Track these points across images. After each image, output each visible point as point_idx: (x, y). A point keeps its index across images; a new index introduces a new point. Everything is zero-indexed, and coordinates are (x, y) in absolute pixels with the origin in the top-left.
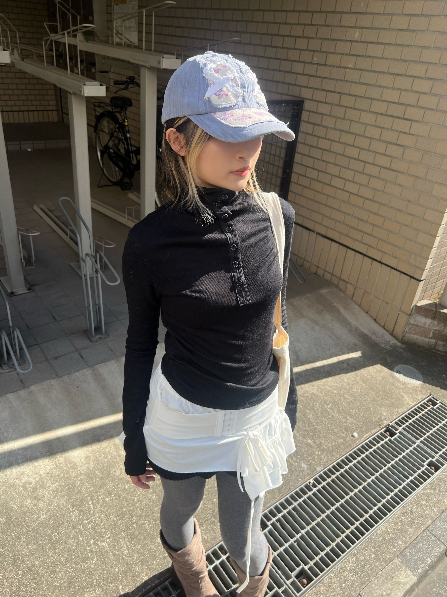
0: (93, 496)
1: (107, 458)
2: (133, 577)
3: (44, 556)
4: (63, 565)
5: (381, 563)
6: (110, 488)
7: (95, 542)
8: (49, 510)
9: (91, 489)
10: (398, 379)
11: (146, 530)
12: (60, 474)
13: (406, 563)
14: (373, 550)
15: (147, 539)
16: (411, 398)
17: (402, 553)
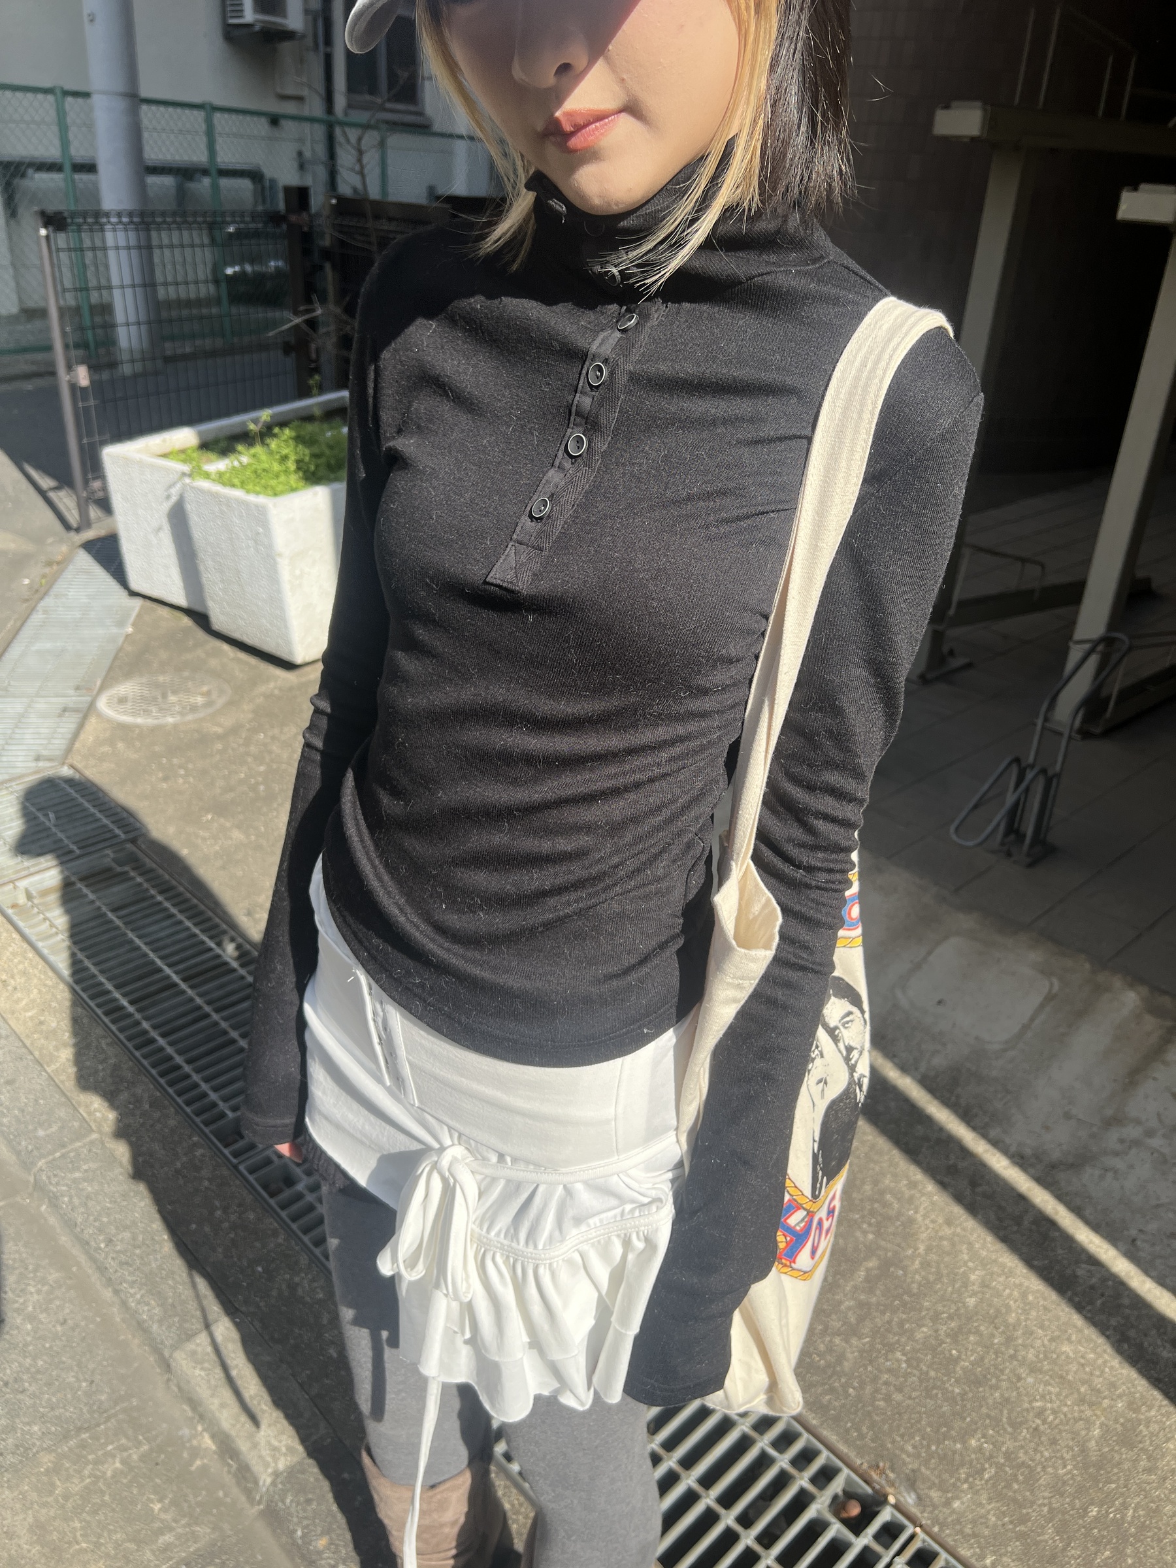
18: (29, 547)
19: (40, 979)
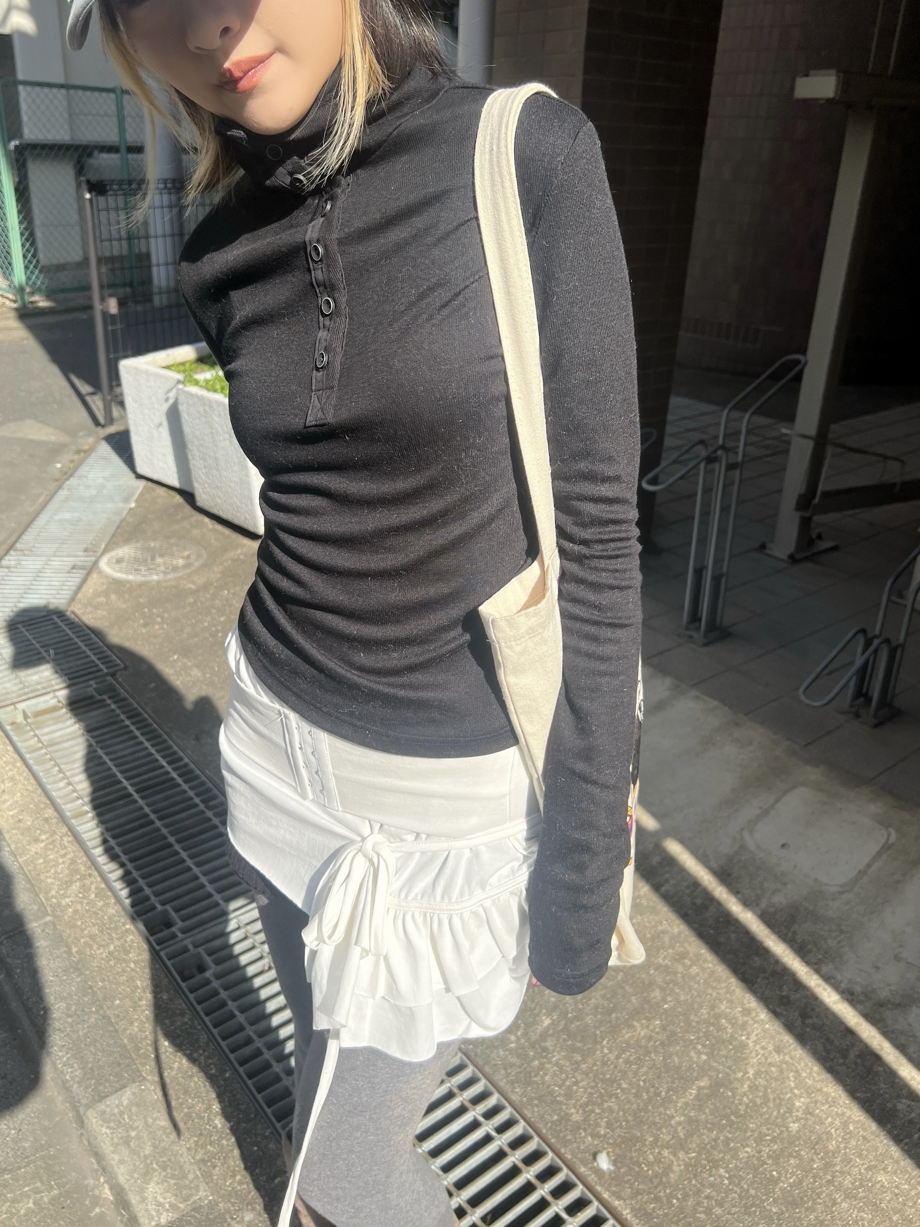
18: (64, 439)
19: (23, 784)
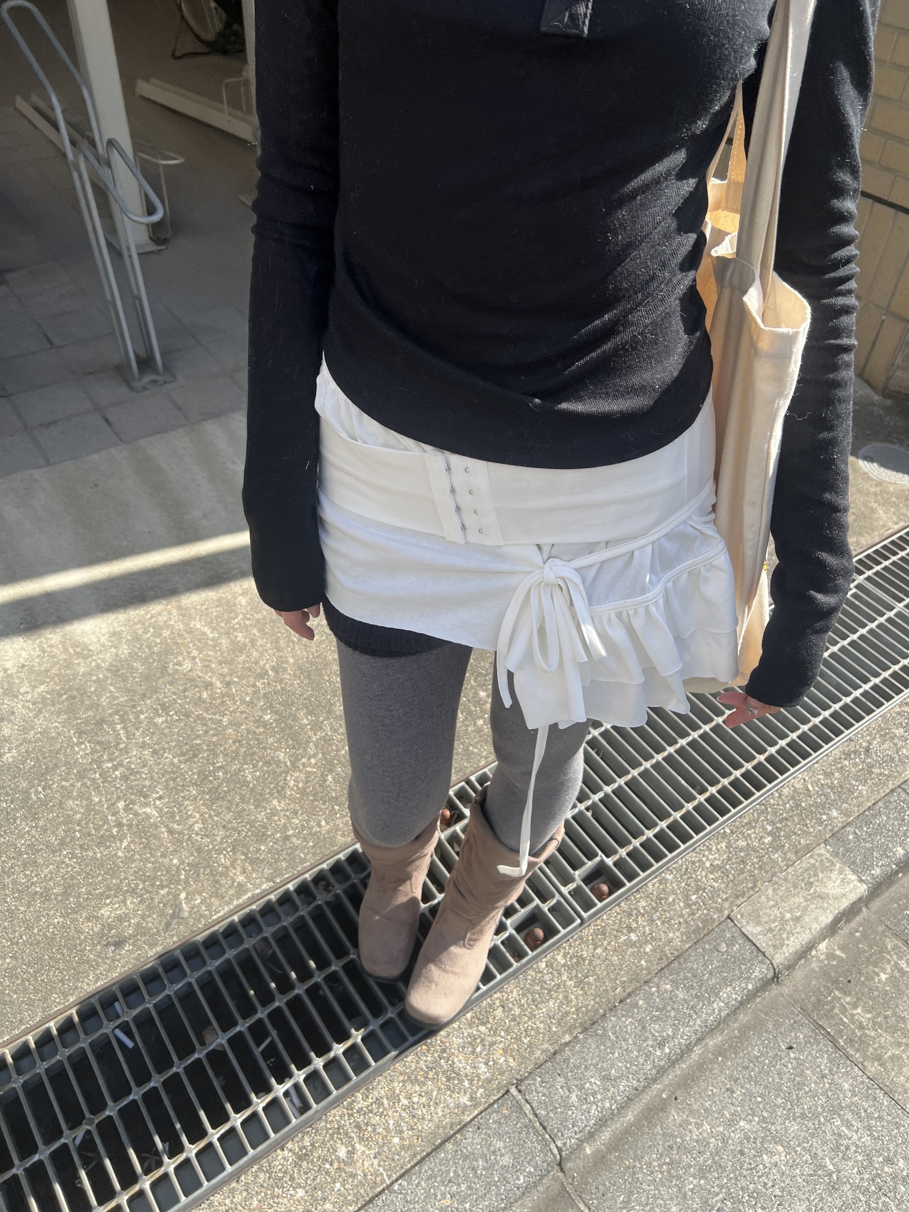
0: (126, 713)
1: (160, 635)
2: (213, 875)
3: (11, 833)
4: (54, 852)
5: (785, 854)
6: (165, 697)
7: (127, 806)
8: (24, 740)
9: (122, 699)
10: (865, 473)
11: (246, 783)
12: (52, 667)
13: (844, 855)
14: (769, 828)
15: (249, 802)
16: (894, 513)
17: (837, 836)
